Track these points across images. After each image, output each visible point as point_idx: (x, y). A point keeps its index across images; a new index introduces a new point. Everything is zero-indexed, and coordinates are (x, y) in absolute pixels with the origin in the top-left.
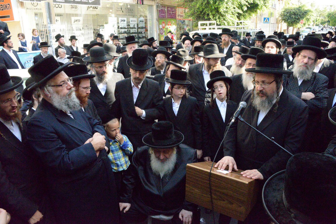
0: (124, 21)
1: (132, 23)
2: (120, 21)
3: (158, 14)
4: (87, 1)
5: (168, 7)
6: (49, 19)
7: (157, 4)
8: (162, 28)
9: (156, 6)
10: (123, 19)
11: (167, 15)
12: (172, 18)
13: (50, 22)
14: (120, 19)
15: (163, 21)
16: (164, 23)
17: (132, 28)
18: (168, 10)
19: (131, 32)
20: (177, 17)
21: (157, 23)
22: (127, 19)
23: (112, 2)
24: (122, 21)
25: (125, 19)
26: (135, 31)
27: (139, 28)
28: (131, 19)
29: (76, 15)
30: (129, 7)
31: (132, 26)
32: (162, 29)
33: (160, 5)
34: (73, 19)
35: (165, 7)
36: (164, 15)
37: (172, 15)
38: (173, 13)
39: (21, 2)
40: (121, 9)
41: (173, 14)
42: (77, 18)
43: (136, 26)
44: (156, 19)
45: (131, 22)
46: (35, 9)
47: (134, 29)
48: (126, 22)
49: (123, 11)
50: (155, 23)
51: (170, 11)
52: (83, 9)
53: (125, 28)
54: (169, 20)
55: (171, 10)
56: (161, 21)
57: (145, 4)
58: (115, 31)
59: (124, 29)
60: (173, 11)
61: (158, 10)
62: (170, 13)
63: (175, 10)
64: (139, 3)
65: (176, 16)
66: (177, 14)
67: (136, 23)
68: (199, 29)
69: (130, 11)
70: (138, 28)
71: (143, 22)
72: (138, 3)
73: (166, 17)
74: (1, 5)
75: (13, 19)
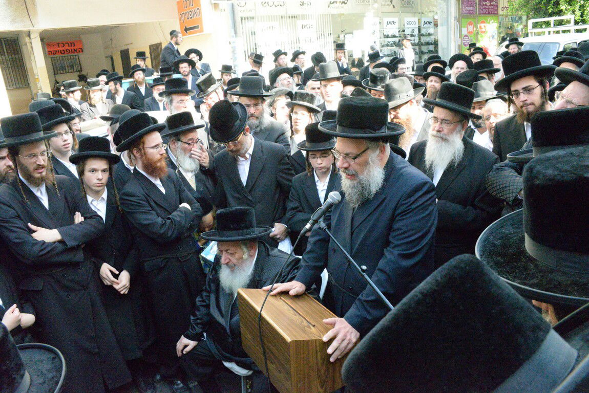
0: (394, 23)
1: (409, 26)
2: (385, 23)
3: (459, 8)
6: (233, 30)
8: (466, 34)
10: (391, 19)
11: (479, 9)
12: (489, 13)
13: (235, 35)
14: (386, 20)
15: (469, 20)
16: (470, 24)
20: (501, 12)
21: (456, 24)
22: (400, 20)
24: (390, 23)
25: (396, 20)
26: (414, 40)
27: (423, 35)
28: (407, 19)
29: (304, 17)
32: (466, 36)
34: (300, 23)
36: (471, 8)
37: (488, 9)
38: (491, 5)
39: (215, 4)
41: (492, 7)
43: (416, 32)
44: (455, 18)
45: (406, 26)
48: (397, 25)
49: (394, 6)
50: (452, 25)
51: (486, 1)
53: (394, 36)
54: (482, 19)
56: (465, 21)
58: (375, 42)
59: (391, 37)
60: (491, 1)
62: (486, 4)
65: (497, 10)
66: (501, 6)
67: (417, 26)
68: (530, 35)
70: (420, 35)
71: (430, 23)
73: (476, 13)
74: (190, 11)
75: (202, 31)
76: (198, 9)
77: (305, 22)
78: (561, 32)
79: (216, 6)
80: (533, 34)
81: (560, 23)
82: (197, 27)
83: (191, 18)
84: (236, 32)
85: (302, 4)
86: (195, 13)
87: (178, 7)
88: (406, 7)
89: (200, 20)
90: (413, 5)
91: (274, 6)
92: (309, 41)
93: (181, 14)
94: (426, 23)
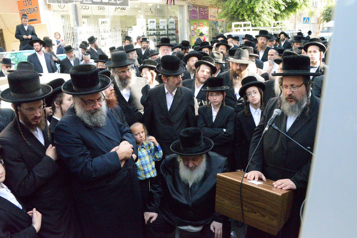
0: (154, 22)
1: (162, 24)
2: (149, 22)
3: (189, 15)
4: (115, 2)
5: (199, 8)
6: (76, 22)
7: (188, 5)
8: (193, 29)
9: (187, 6)
10: (152, 20)
11: (199, 16)
12: (204, 18)
13: (77, 25)
14: (149, 20)
15: (194, 22)
16: (195, 24)
17: (162, 30)
18: (199, 11)
19: (161, 34)
20: (210, 18)
21: (188, 24)
22: (157, 20)
23: (141, 3)
24: (151, 22)
25: (155, 20)
27: (169, 30)
28: (161, 20)
29: (104, 17)
30: (158, 7)
31: (161, 27)
32: (193, 30)
33: (191, 5)
34: (100, 20)
35: (197, 7)
36: (195, 15)
37: (204, 16)
38: (205, 14)
39: (48, 4)
40: (151, 10)
42: (104, 20)
43: (166, 28)
44: (187, 20)
45: (160, 24)
46: (62, 11)
47: (164, 31)
48: (155, 24)
49: (152, 12)
50: (186, 24)
51: (202, 11)
52: (110, 10)
53: (154, 30)
54: (201, 21)
55: (203, 10)
56: (192, 22)
57: (176, 5)
58: (143, 33)
59: (153, 30)
60: (205, 12)
61: (189, 11)
62: (202, 14)
63: (208, 11)
64: (169, 3)
65: (208, 17)
66: (210, 14)
67: (166, 24)
68: (233, 31)
69: (159, 11)
70: (168, 30)
71: (173, 23)
72: (167, 3)
73: (197, 18)
74: (30, 9)
75: (40, 22)
76: (36, 7)
78: (247, 30)
80: (235, 30)
81: (245, 25)
82: (36, 20)
83: (30, 13)
85: (99, 8)
86: (34, 10)
89: (39, 15)
90: (162, 12)
93: (21, 10)
94: (171, 23)
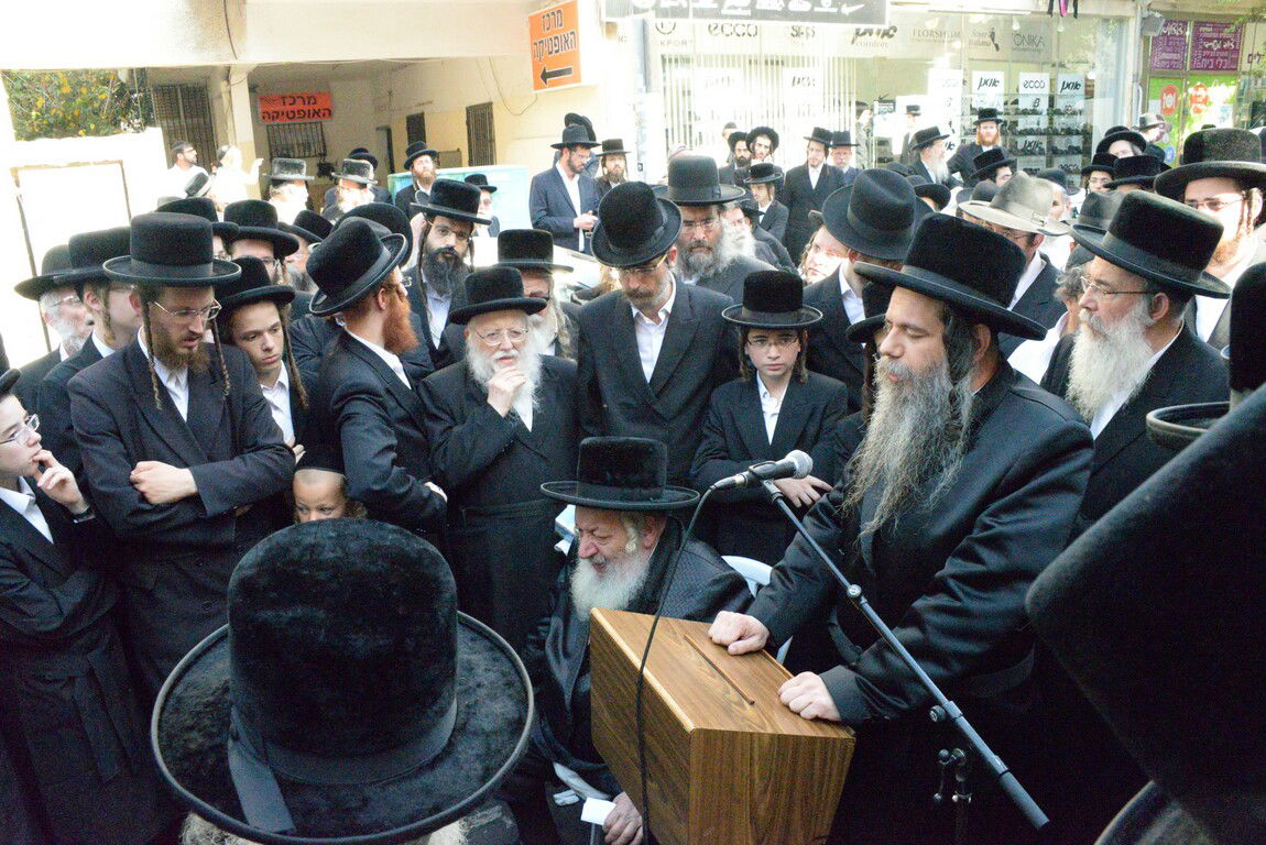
0: (994, 83)
1: (1029, 91)
2: (976, 83)
4: (835, 10)
5: (1199, 24)
6: (641, 77)
7: (1146, 14)
9: (1139, 19)
10: (988, 75)
11: (1192, 57)
12: (1216, 68)
13: (644, 88)
14: (977, 76)
15: (1166, 83)
16: (1171, 91)
17: (1025, 112)
18: (1197, 37)
19: (1020, 127)
20: (1244, 66)
21: (1135, 91)
22: (1009, 79)
24: (986, 82)
25: (999, 76)
26: (1038, 124)
27: (1058, 112)
28: (1024, 77)
29: (798, 61)
30: (1016, 27)
31: (1025, 104)
33: (1158, 15)
34: (788, 73)
35: (1185, 23)
36: (1174, 56)
37: (1216, 58)
38: (1222, 49)
39: (608, 23)
40: (992, 36)
41: (1226, 54)
43: (1044, 106)
44: (1135, 76)
45: (1022, 90)
46: (666, 43)
47: (1033, 118)
48: (1001, 88)
49: (997, 46)
50: (1128, 92)
51: (1210, 40)
54: (1199, 80)
55: (1215, 35)
56: (1157, 85)
57: (1085, 16)
58: (950, 124)
60: (1225, 40)
61: (1145, 39)
62: (1210, 48)
63: (1239, 34)
64: (1056, 9)
65: (1235, 61)
66: (1246, 50)
67: (1046, 91)
69: (1026, 43)
70: (1053, 111)
71: (1076, 86)
72: (1050, 11)
73: (1184, 67)
74: (556, 38)
75: (577, 79)
76: (572, 33)
77: (799, 72)
79: (610, 28)
82: (568, 71)
83: (557, 52)
84: (647, 82)
85: (795, 33)
86: (566, 41)
87: (532, 31)
88: (1024, 50)
89: (575, 56)
90: (1041, 46)
91: (734, 35)
92: (806, 113)
93: (535, 44)
94: (1068, 85)
